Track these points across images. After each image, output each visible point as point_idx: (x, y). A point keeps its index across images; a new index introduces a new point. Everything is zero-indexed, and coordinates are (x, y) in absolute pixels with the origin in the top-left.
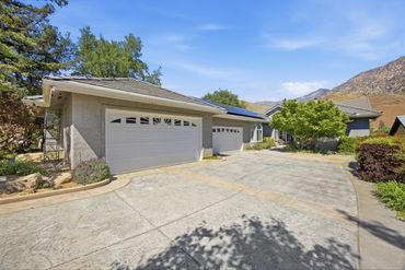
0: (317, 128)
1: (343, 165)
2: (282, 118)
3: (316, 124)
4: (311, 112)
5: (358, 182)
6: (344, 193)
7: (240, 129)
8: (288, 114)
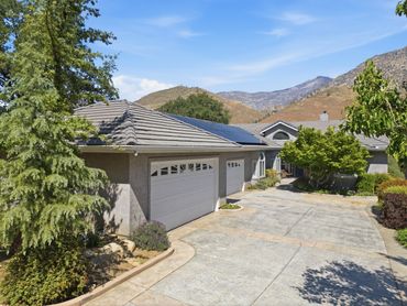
0: (336, 164)
1: (366, 209)
2: (297, 151)
3: (337, 160)
4: (330, 145)
5: (384, 229)
6: (376, 240)
7: (242, 162)
8: (305, 146)
